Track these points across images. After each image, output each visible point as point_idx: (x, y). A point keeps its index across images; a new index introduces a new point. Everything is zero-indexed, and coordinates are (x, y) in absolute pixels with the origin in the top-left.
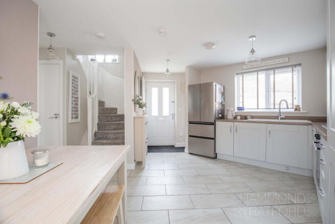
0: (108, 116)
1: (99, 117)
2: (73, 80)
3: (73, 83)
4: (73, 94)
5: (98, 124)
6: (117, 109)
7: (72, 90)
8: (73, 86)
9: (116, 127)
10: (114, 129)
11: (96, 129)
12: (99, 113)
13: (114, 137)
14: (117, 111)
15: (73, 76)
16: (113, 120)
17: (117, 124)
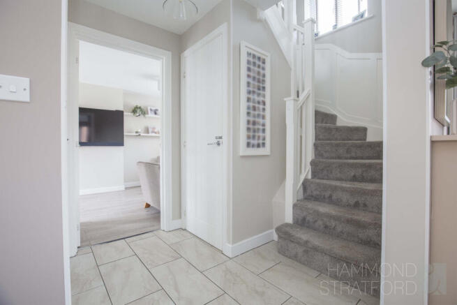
0: (338, 145)
1: (316, 146)
2: (249, 62)
3: (249, 69)
4: (249, 92)
5: (312, 163)
6: (365, 130)
7: (248, 84)
8: (249, 76)
9: (359, 172)
10: (354, 179)
11: (307, 173)
12: (317, 138)
13: (352, 202)
14: (365, 135)
15: (249, 54)
16: (353, 154)
17: (364, 165)
